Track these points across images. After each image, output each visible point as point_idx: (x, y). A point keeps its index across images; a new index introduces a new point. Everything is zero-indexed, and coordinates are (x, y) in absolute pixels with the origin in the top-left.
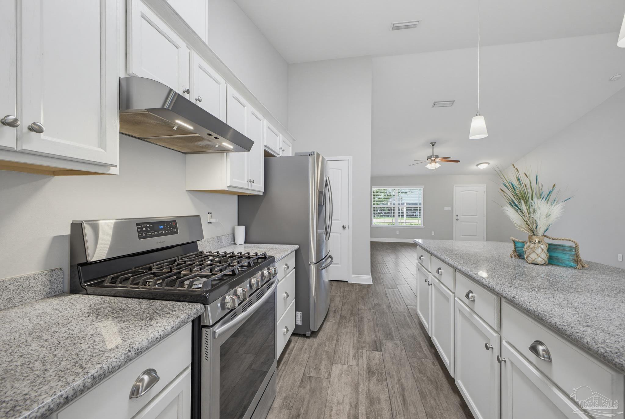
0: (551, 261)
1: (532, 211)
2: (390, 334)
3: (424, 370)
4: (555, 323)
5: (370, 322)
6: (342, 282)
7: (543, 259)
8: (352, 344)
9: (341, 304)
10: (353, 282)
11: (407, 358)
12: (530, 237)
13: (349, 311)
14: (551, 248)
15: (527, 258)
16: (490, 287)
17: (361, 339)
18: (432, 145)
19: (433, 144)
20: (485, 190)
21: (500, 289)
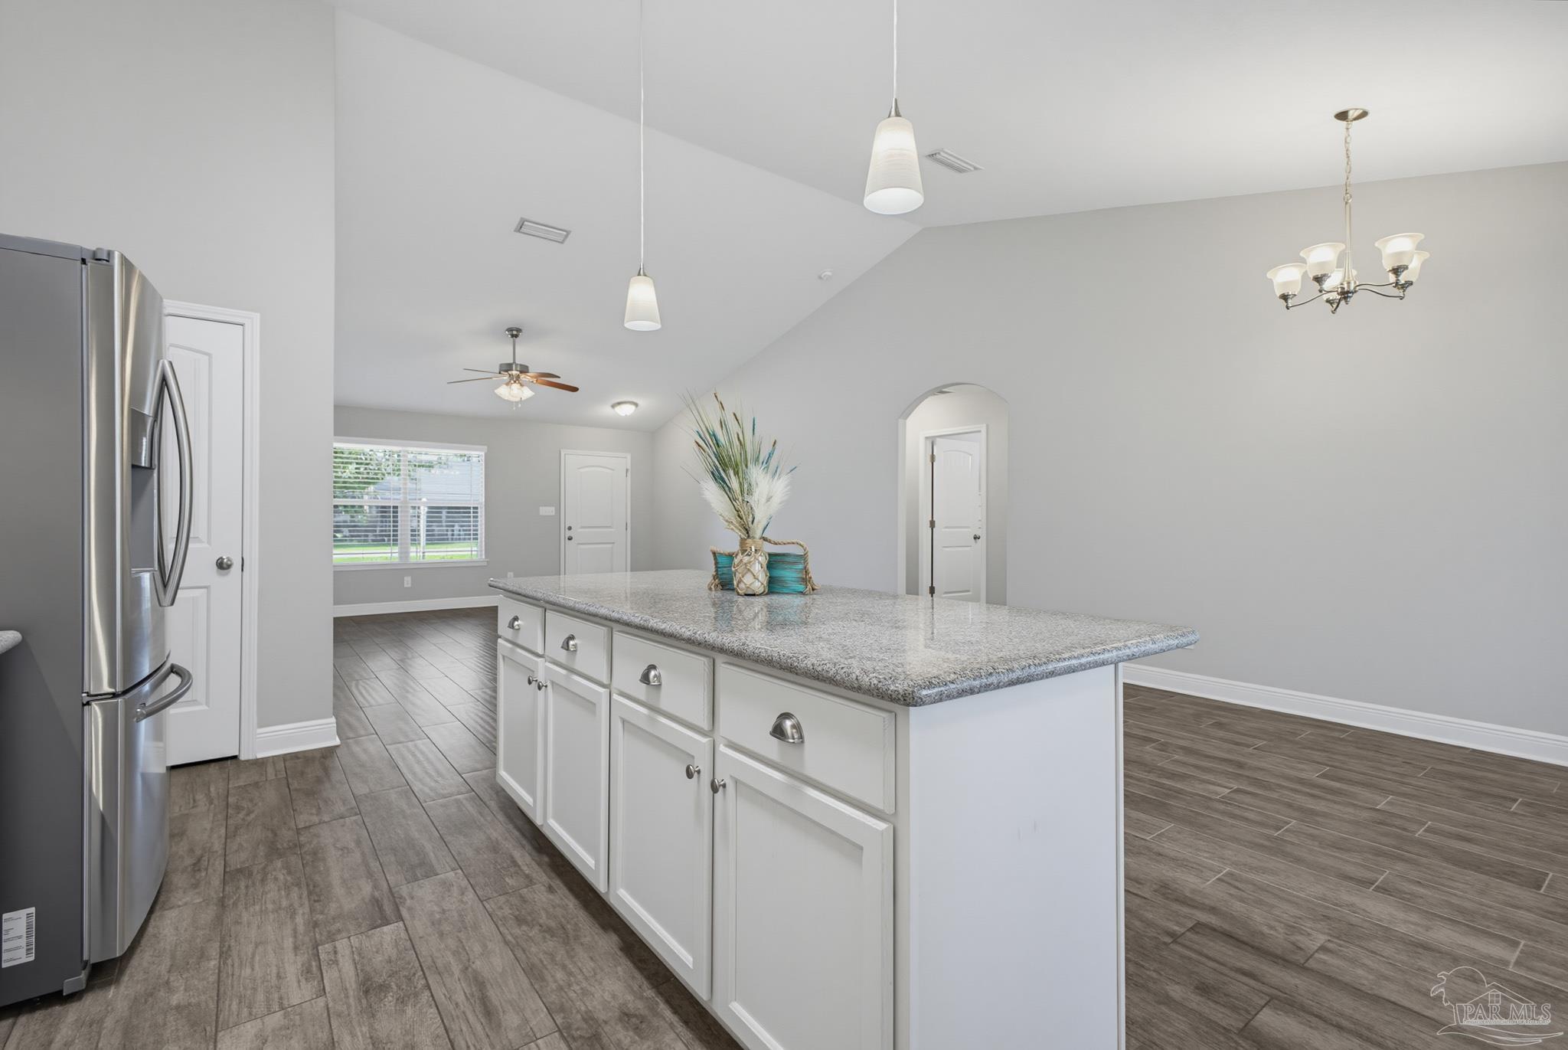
0: (773, 586)
1: (747, 489)
2: (422, 864)
3: (529, 914)
4: (813, 665)
5: (348, 852)
6: (213, 765)
7: (762, 584)
8: (289, 943)
9: (220, 837)
10: (260, 756)
11: (481, 905)
12: (743, 542)
13: (261, 848)
14: (774, 562)
15: (738, 586)
16: (699, 638)
17: (322, 913)
18: (513, 336)
19: (515, 333)
20: (629, 467)
21: (718, 637)
